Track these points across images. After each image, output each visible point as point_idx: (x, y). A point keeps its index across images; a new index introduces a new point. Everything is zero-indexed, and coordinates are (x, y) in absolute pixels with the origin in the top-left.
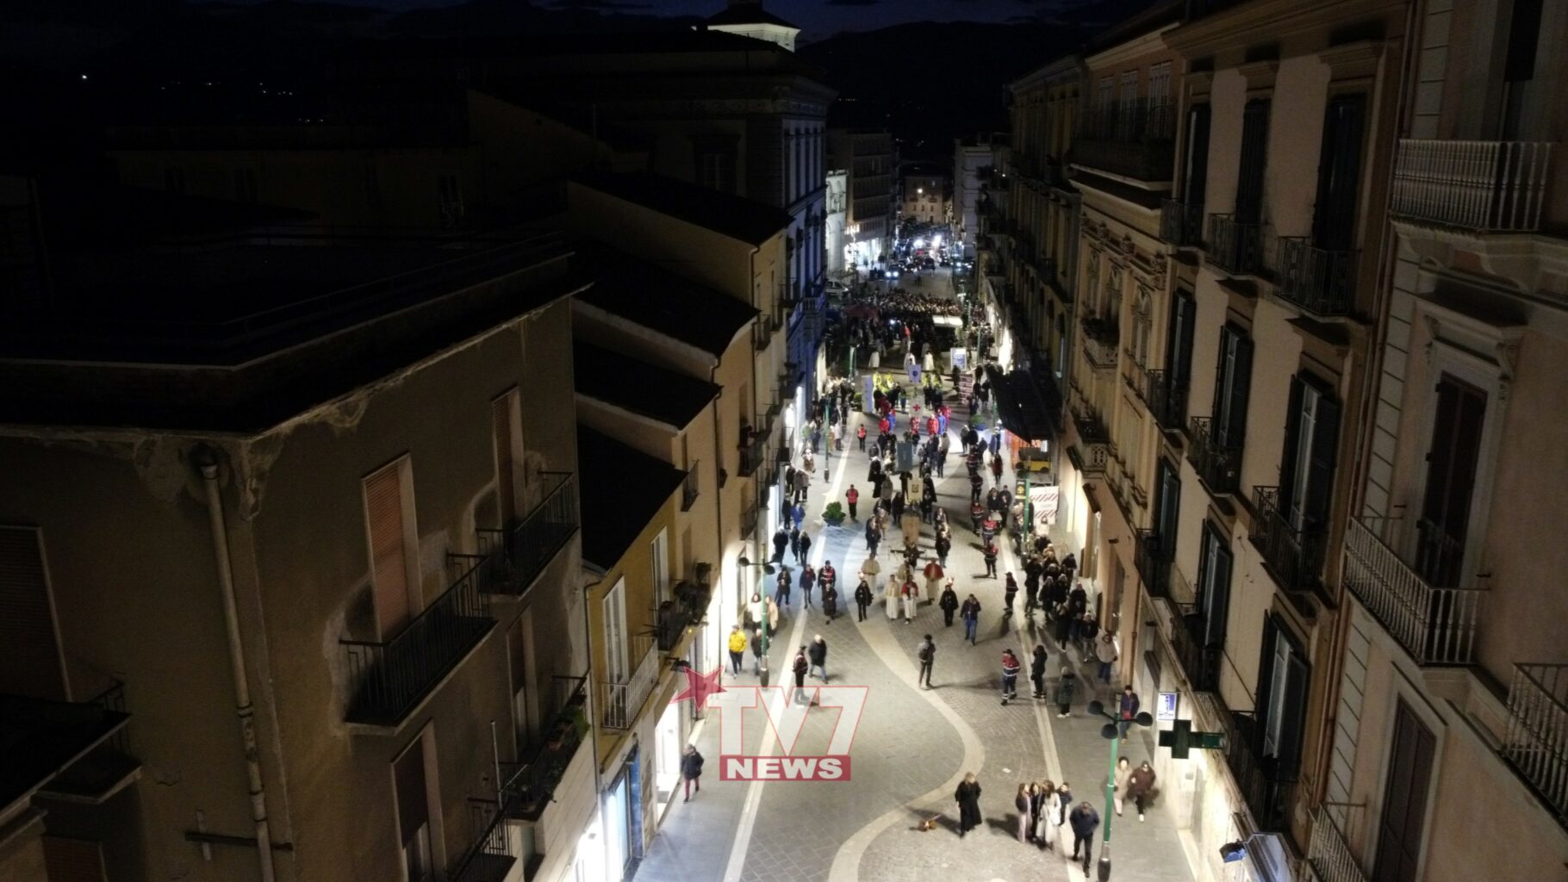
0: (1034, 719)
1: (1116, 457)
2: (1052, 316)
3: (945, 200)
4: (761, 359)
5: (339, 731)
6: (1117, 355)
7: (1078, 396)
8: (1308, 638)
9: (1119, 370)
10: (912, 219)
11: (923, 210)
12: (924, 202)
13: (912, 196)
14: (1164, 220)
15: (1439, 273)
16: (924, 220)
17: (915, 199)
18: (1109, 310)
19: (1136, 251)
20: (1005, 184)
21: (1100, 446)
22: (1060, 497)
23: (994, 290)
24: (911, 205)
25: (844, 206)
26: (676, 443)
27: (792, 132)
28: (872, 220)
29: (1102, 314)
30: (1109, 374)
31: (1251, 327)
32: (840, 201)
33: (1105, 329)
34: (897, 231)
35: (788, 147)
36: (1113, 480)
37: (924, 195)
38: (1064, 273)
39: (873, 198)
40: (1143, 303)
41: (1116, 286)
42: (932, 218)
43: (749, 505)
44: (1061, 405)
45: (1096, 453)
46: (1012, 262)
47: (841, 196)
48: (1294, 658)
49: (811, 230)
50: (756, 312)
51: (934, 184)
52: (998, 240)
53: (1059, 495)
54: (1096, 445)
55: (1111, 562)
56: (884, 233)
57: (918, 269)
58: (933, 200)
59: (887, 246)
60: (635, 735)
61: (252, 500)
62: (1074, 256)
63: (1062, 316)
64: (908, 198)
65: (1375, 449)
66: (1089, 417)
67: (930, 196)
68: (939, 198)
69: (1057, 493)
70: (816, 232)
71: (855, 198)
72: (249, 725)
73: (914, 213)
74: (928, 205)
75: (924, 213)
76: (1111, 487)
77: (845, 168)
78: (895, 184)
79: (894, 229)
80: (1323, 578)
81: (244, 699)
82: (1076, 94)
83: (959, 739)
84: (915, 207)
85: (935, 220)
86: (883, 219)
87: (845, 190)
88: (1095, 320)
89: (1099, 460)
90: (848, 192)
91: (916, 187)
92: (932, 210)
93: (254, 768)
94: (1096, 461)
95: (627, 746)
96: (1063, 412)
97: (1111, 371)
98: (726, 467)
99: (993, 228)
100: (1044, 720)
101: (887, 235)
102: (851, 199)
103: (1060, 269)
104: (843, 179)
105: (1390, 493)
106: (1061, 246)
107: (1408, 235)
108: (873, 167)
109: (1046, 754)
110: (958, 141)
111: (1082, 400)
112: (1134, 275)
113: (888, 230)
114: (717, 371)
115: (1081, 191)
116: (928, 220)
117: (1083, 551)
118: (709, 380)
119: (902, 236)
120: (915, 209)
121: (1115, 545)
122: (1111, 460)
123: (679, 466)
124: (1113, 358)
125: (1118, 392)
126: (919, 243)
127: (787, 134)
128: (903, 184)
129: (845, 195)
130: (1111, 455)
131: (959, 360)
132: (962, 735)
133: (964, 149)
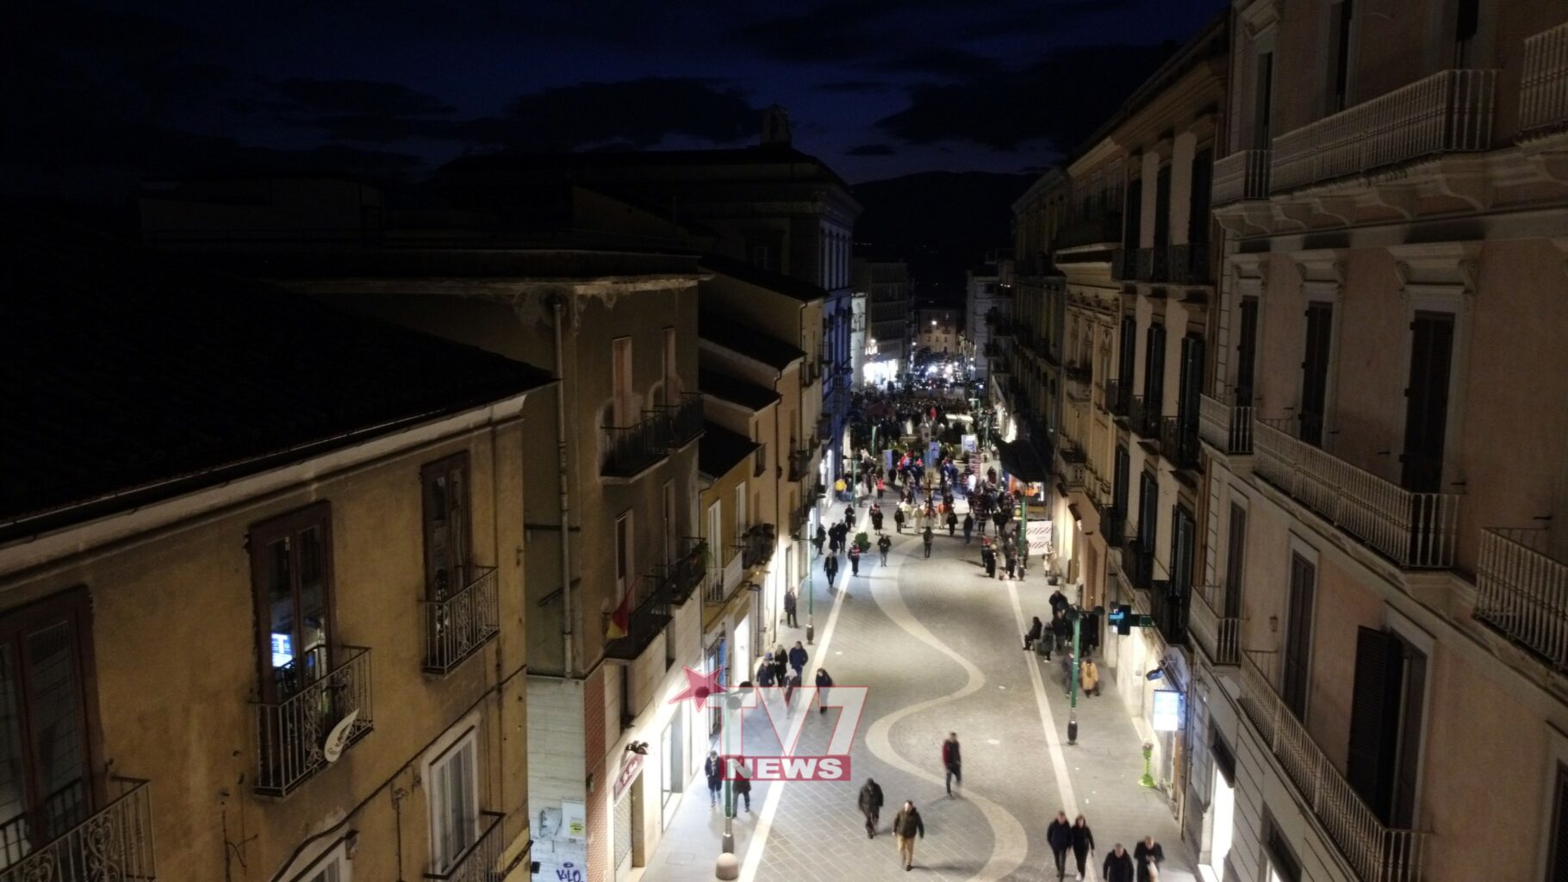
0: (1025, 662)
1: (1091, 470)
2: (1045, 385)
3: (958, 332)
4: (806, 393)
5: (598, 480)
6: (1091, 391)
7: (1066, 439)
8: (1194, 505)
9: (1092, 402)
10: (926, 350)
11: (937, 341)
12: (938, 334)
13: (927, 328)
14: (1114, 269)
15: (1241, 240)
16: (938, 351)
17: (929, 330)
18: (1086, 361)
19: (1102, 305)
20: (1009, 293)
21: (1079, 465)
22: (1053, 529)
23: (1001, 389)
24: (926, 337)
25: (863, 326)
26: (752, 421)
27: (827, 232)
28: (891, 342)
29: (1081, 364)
30: (1085, 406)
31: (1164, 321)
32: (860, 322)
33: (1083, 373)
34: (912, 358)
35: (823, 242)
36: (1089, 489)
37: (937, 327)
38: (1055, 345)
39: (889, 322)
40: (1107, 341)
41: (1090, 339)
42: (946, 348)
43: (796, 509)
44: (1053, 453)
45: (1076, 471)
46: (1016, 357)
47: (860, 317)
48: (1187, 522)
49: (840, 319)
50: (803, 354)
51: (947, 317)
52: (1003, 342)
53: (1052, 529)
54: (1077, 464)
55: (1089, 553)
56: (901, 356)
57: (933, 387)
58: (946, 332)
59: (903, 367)
60: (723, 624)
61: (576, 325)
62: (1060, 326)
63: (1053, 382)
64: (923, 329)
65: (1219, 360)
66: (1072, 449)
67: (943, 328)
68: (953, 330)
69: (1050, 526)
70: (843, 323)
71: (873, 321)
72: (564, 453)
73: (928, 344)
74: (943, 336)
75: (938, 343)
76: (1088, 494)
77: (864, 292)
78: (911, 311)
79: (910, 354)
80: (1199, 460)
81: (562, 438)
82: (1061, 198)
83: (965, 670)
84: (930, 337)
85: (948, 351)
86: (899, 341)
87: (864, 311)
88: (1075, 369)
89: (1079, 477)
90: (866, 313)
91: (930, 319)
92: (946, 341)
93: (564, 478)
94: (1076, 477)
95: (719, 629)
96: (1054, 458)
97: (1087, 403)
98: (781, 465)
99: (999, 331)
100: (1032, 663)
101: (903, 357)
102: (870, 322)
103: (1052, 343)
104: (862, 301)
105: (1225, 382)
106: (1052, 327)
107: (1220, 216)
108: (890, 292)
109: (1034, 681)
110: (969, 273)
111: (1068, 441)
112: (1102, 323)
113: (904, 353)
114: (779, 382)
115: (1065, 272)
116: (942, 350)
117: (1070, 562)
118: (772, 388)
119: (917, 363)
120: (929, 341)
121: (1091, 537)
122: (1087, 473)
123: (754, 440)
124: (1087, 393)
125: (1092, 416)
126: (933, 369)
127: (823, 231)
128: (917, 313)
129: (864, 316)
130: (1087, 469)
131: (969, 446)
132: (967, 668)
133: (976, 279)
